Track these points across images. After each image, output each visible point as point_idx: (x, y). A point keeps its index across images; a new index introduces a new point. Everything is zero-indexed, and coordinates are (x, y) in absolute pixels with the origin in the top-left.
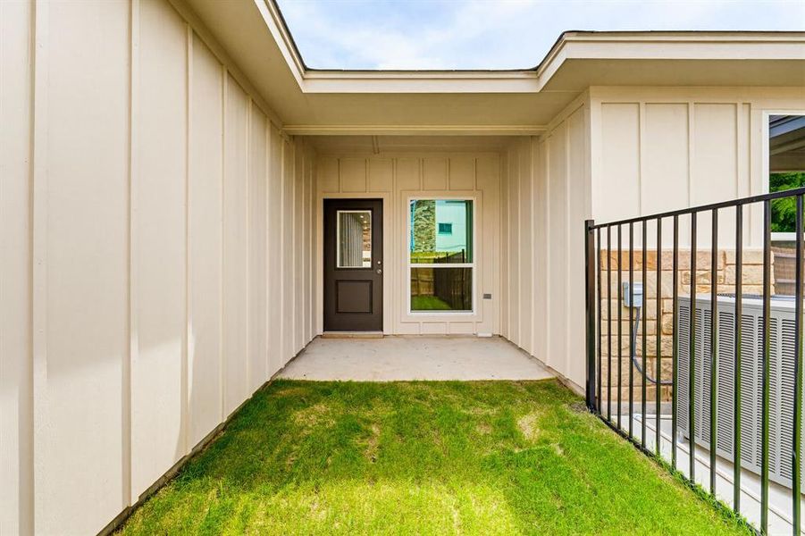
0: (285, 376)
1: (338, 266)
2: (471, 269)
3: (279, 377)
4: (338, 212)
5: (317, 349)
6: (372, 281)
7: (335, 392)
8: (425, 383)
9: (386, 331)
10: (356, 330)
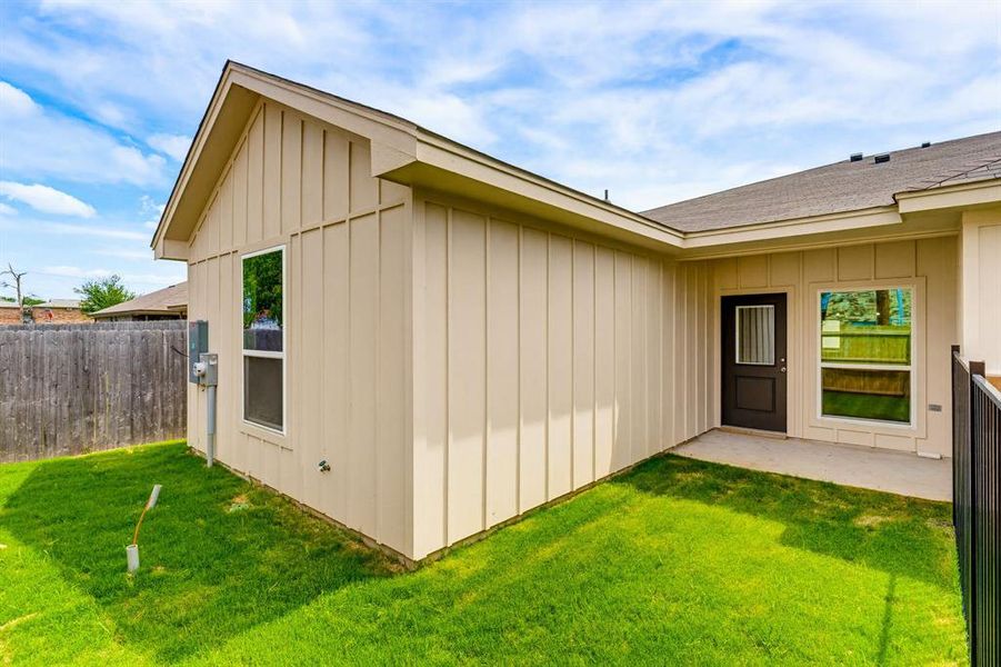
0: (675, 452)
1: (737, 362)
2: (909, 372)
3: (671, 452)
4: (737, 308)
5: (712, 438)
6: (774, 379)
7: (710, 468)
8: (797, 478)
9: (789, 434)
10: (744, 427)
